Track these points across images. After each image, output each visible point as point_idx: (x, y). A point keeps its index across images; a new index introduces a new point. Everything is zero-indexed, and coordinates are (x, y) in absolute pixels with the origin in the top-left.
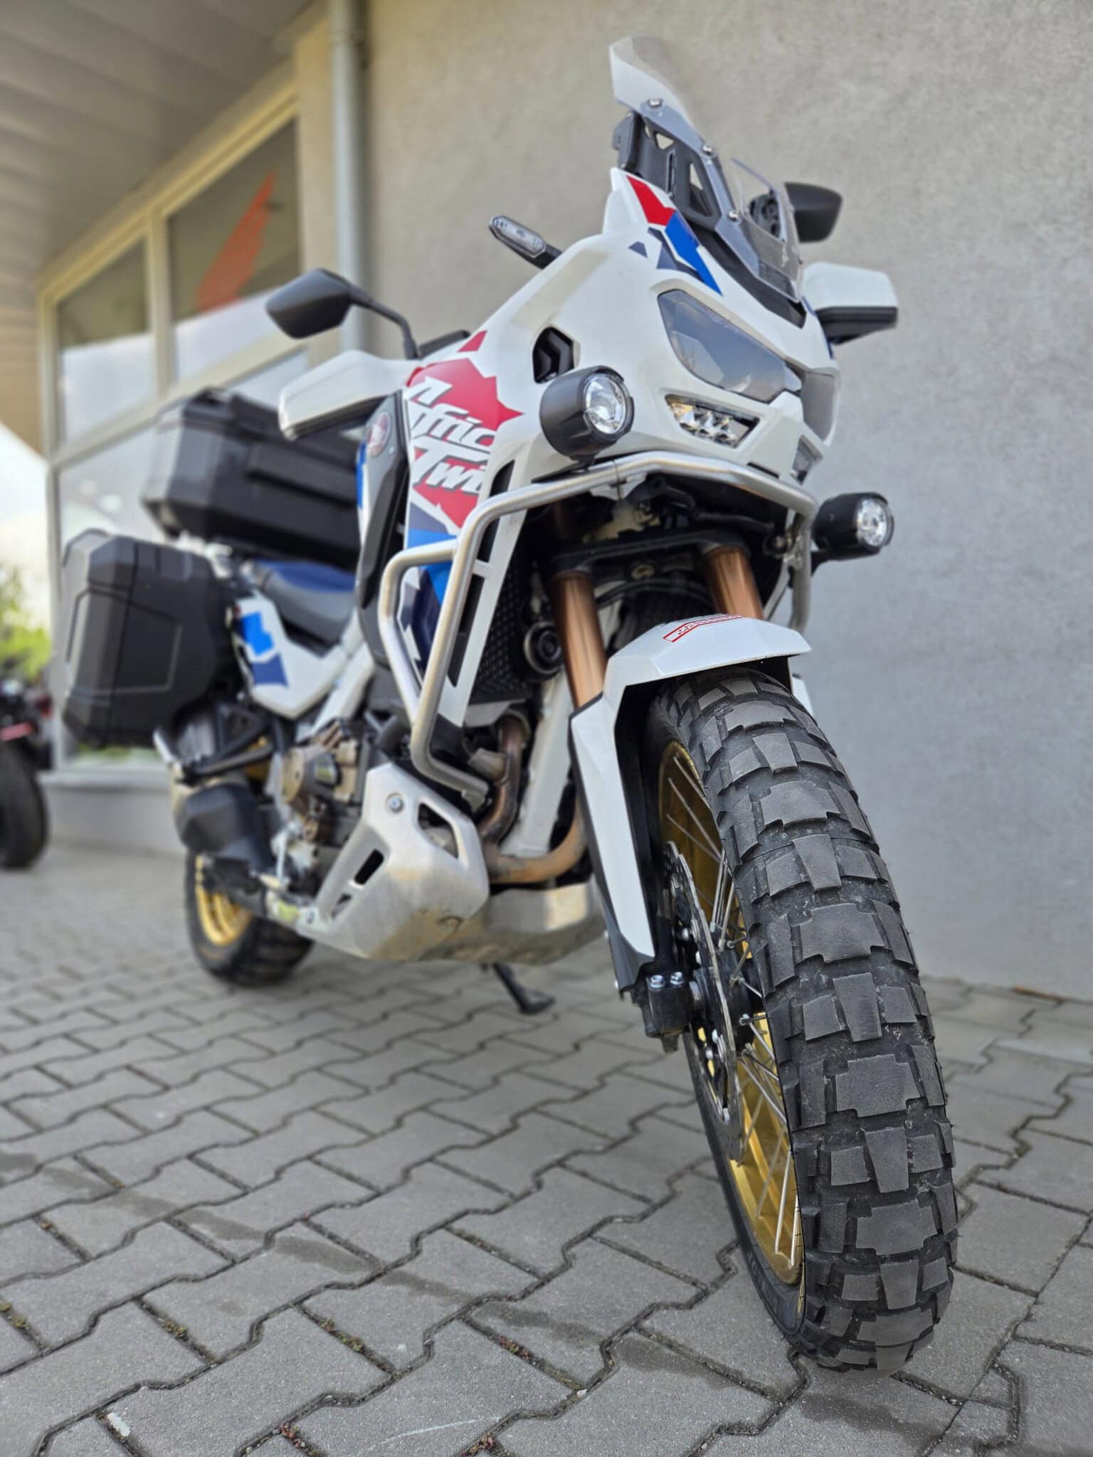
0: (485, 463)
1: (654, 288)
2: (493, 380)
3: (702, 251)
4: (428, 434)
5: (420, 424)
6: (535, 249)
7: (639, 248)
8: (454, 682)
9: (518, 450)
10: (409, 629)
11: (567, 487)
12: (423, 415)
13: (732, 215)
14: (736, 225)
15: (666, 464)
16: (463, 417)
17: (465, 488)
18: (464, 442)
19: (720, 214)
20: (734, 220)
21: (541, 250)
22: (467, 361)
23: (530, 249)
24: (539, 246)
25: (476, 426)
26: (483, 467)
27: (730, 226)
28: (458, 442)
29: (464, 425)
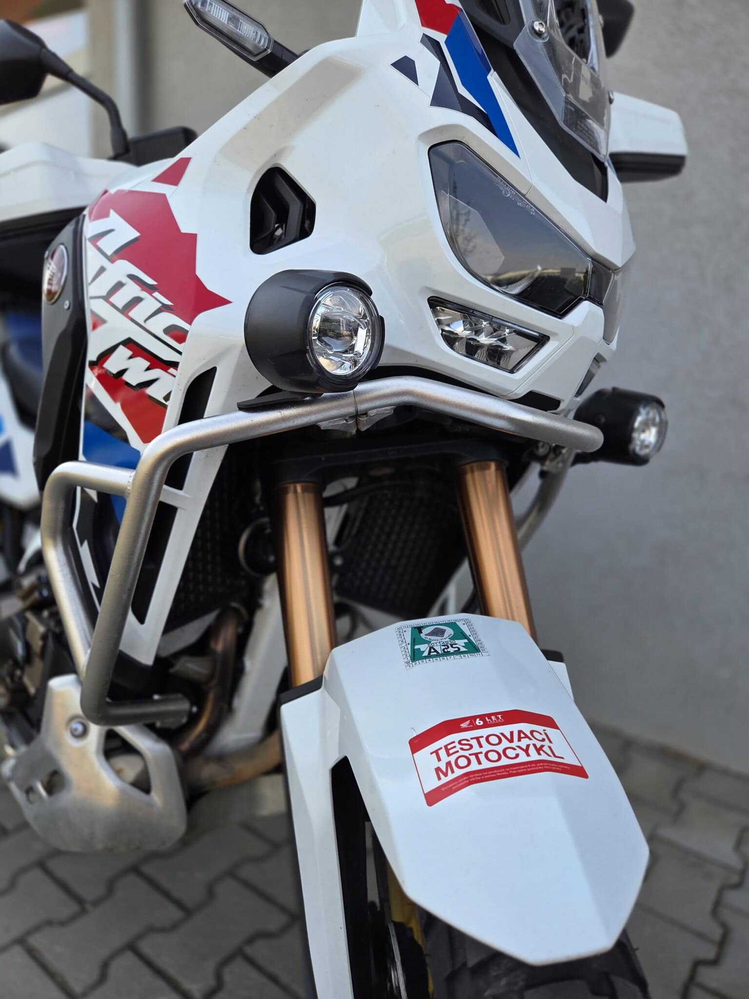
0: (175, 365)
1: (424, 136)
2: (193, 238)
3: (494, 79)
4: (107, 298)
5: (97, 280)
6: (256, 47)
7: (406, 67)
8: (141, 619)
9: (220, 356)
10: (86, 543)
11: (284, 419)
12: (102, 270)
13: (537, 27)
14: (540, 41)
15: (422, 396)
16: (150, 289)
17: (150, 391)
18: (149, 325)
19: (522, 24)
20: (539, 34)
21: (265, 50)
22: (163, 197)
23: (250, 47)
24: (263, 44)
25: (164, 308)
26: (172, 370)
27: (534, 43)
28: (142, 323)
29: (151, 303)
